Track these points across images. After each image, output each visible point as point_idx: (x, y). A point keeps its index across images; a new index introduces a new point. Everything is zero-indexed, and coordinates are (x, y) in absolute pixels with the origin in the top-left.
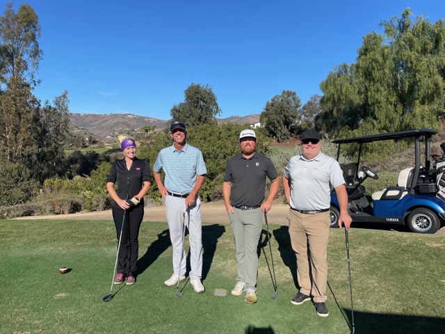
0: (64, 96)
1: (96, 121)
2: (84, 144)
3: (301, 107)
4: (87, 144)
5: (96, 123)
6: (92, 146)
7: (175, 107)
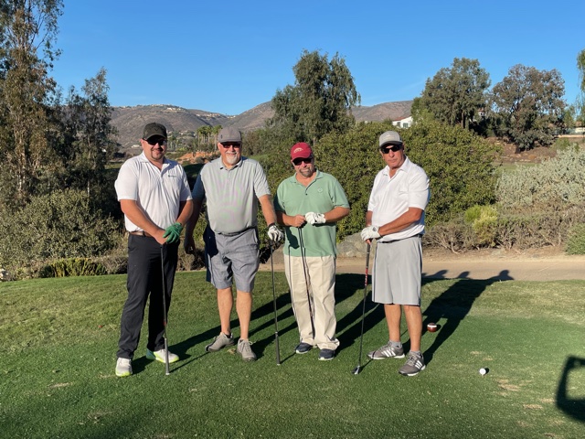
0: (100, 78)
3: (491, 88)
7: (279, 93)
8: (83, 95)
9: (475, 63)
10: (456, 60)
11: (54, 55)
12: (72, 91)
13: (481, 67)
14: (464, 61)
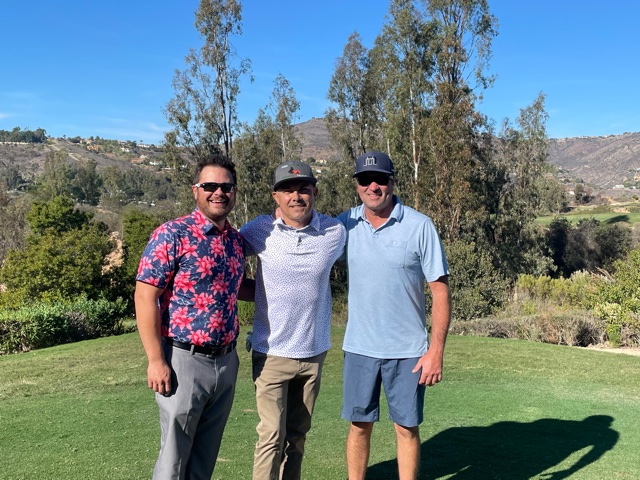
1: (590, 151)
2: (564, 204)
4: (572, 204)
5: (591, 156)
6: (583, 207)
8: (517, 128)
11: (487, 82)
12: (506, 123)
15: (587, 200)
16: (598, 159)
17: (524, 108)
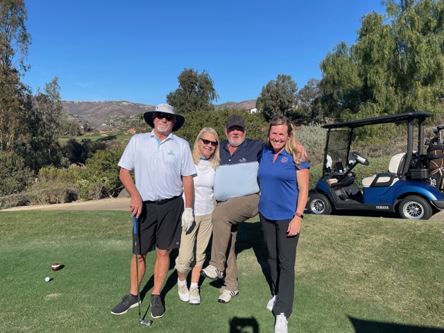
2: (79, 132)
3: (297, 92)
4: (82, 132)
5: (91, 110)
6: (88, 134)
7: (170, 94)
9: (289, 78)
10: (279, 76)
11: (27, 68)
13: (292, 80)
14: (283, 76)
15: (89, 130)
16: (94, 112)
17: (48, 83)
